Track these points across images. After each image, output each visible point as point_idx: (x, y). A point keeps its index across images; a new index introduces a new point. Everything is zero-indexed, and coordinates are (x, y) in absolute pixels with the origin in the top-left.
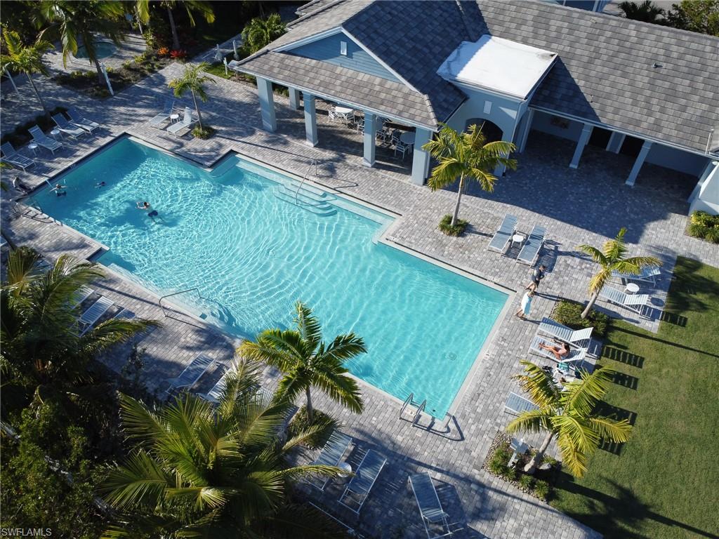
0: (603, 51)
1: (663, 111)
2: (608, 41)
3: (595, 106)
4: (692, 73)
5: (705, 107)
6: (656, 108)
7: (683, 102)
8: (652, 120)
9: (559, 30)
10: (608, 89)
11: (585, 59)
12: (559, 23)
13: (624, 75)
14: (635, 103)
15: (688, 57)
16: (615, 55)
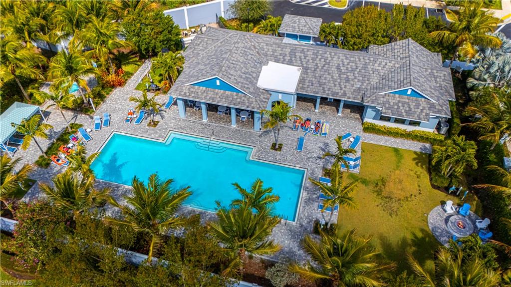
0: (319, 65)
1: (345, 87)
2: (320, 60)
4: (353, 71)
5: (360, 83)
6: (343, 86)
7: (352, 83)
8: (342, 92)
9: (300, 57)
10: (324, 81)
11: (313, 69)
12: (300, 54)
13: (329, 74)
14: (335, 85)
15: (351, 64)
16: (324, 66)
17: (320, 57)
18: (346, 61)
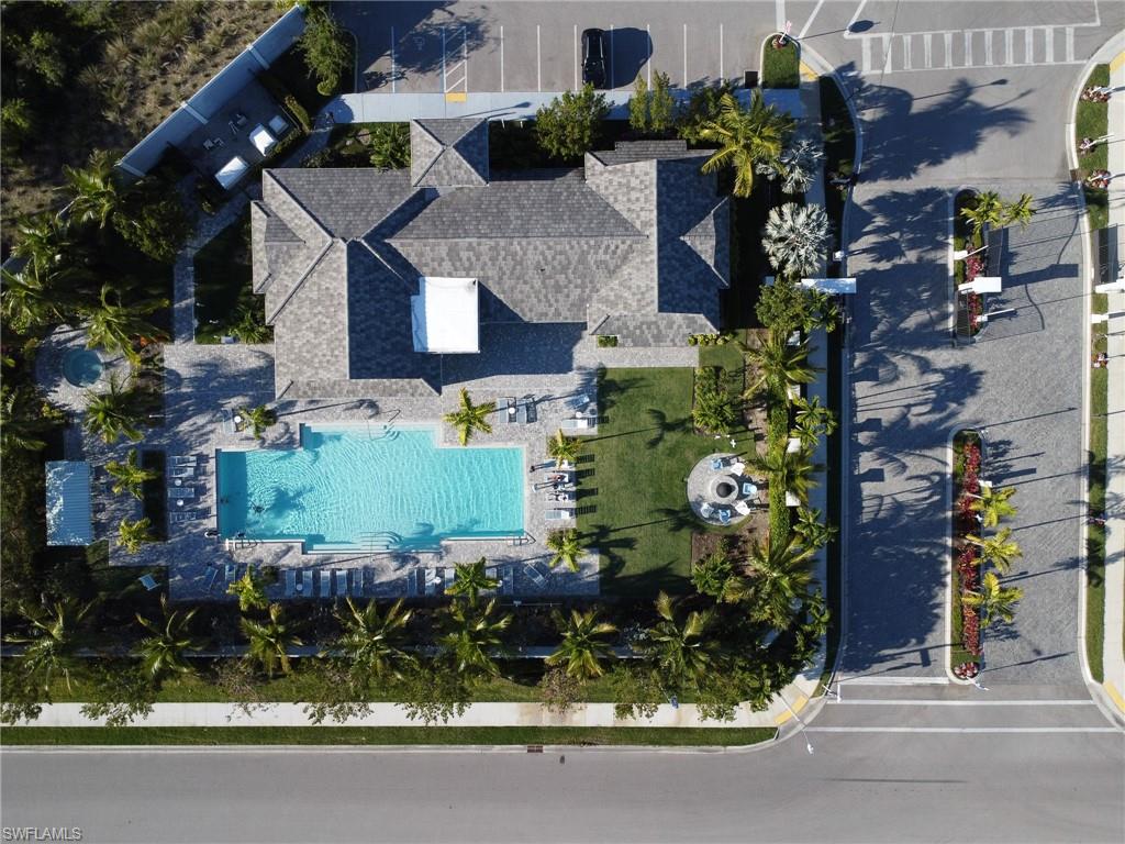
0: (505, 269)
1: (557, 301)
2: (505, 259)
3: (517, 311)
4: (564, 269)
5: (579, 290)
6: (552, 301)
7: (566, 291)
8: (553, 309)
9: (469, 259)
10: (520, 296)
11: (497, 278)
12: (466, 253)
13: (525, 283)
14: (540, 301)
15: (558, 257)
16: (514, 269)
17: (503, 253)
18: (549, 255)
